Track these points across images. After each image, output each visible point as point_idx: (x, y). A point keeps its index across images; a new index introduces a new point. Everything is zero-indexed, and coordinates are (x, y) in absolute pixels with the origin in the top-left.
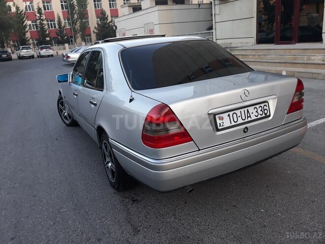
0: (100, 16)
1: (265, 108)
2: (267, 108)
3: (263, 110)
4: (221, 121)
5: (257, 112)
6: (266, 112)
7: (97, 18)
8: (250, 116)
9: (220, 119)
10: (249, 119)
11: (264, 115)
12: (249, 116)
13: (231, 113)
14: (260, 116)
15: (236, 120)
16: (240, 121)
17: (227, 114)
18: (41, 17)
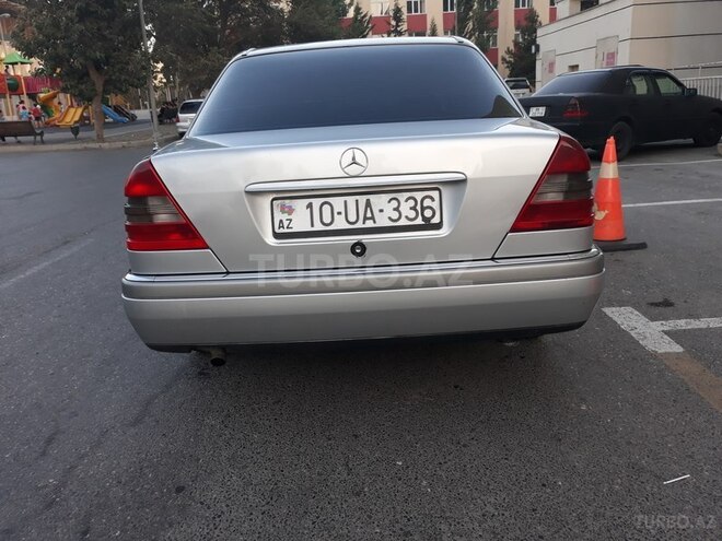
0: (524, 23)
1: (427, 202)
2: (435, 205)
3: (419, 208)
4: (285, 217)
5: (397, 209)
6: (428, 213)
7: (517, 29)
8: (373, 218)
9: (283, 211)
10: (369, 224)
11: (419, 221)
12: (369, 215)
13: (317, 202)
14: (403, 222)
15: (327, 219)
16: (340, 224)
17: (308, 201)
18: (397, 26)
